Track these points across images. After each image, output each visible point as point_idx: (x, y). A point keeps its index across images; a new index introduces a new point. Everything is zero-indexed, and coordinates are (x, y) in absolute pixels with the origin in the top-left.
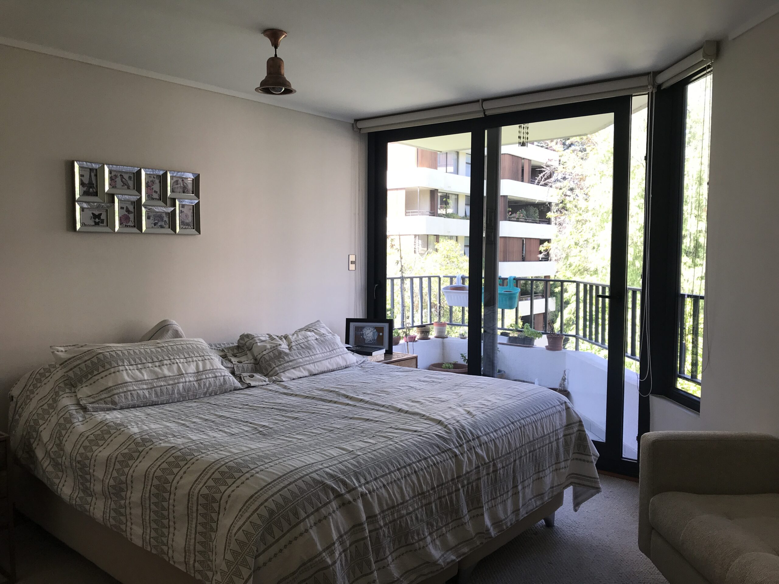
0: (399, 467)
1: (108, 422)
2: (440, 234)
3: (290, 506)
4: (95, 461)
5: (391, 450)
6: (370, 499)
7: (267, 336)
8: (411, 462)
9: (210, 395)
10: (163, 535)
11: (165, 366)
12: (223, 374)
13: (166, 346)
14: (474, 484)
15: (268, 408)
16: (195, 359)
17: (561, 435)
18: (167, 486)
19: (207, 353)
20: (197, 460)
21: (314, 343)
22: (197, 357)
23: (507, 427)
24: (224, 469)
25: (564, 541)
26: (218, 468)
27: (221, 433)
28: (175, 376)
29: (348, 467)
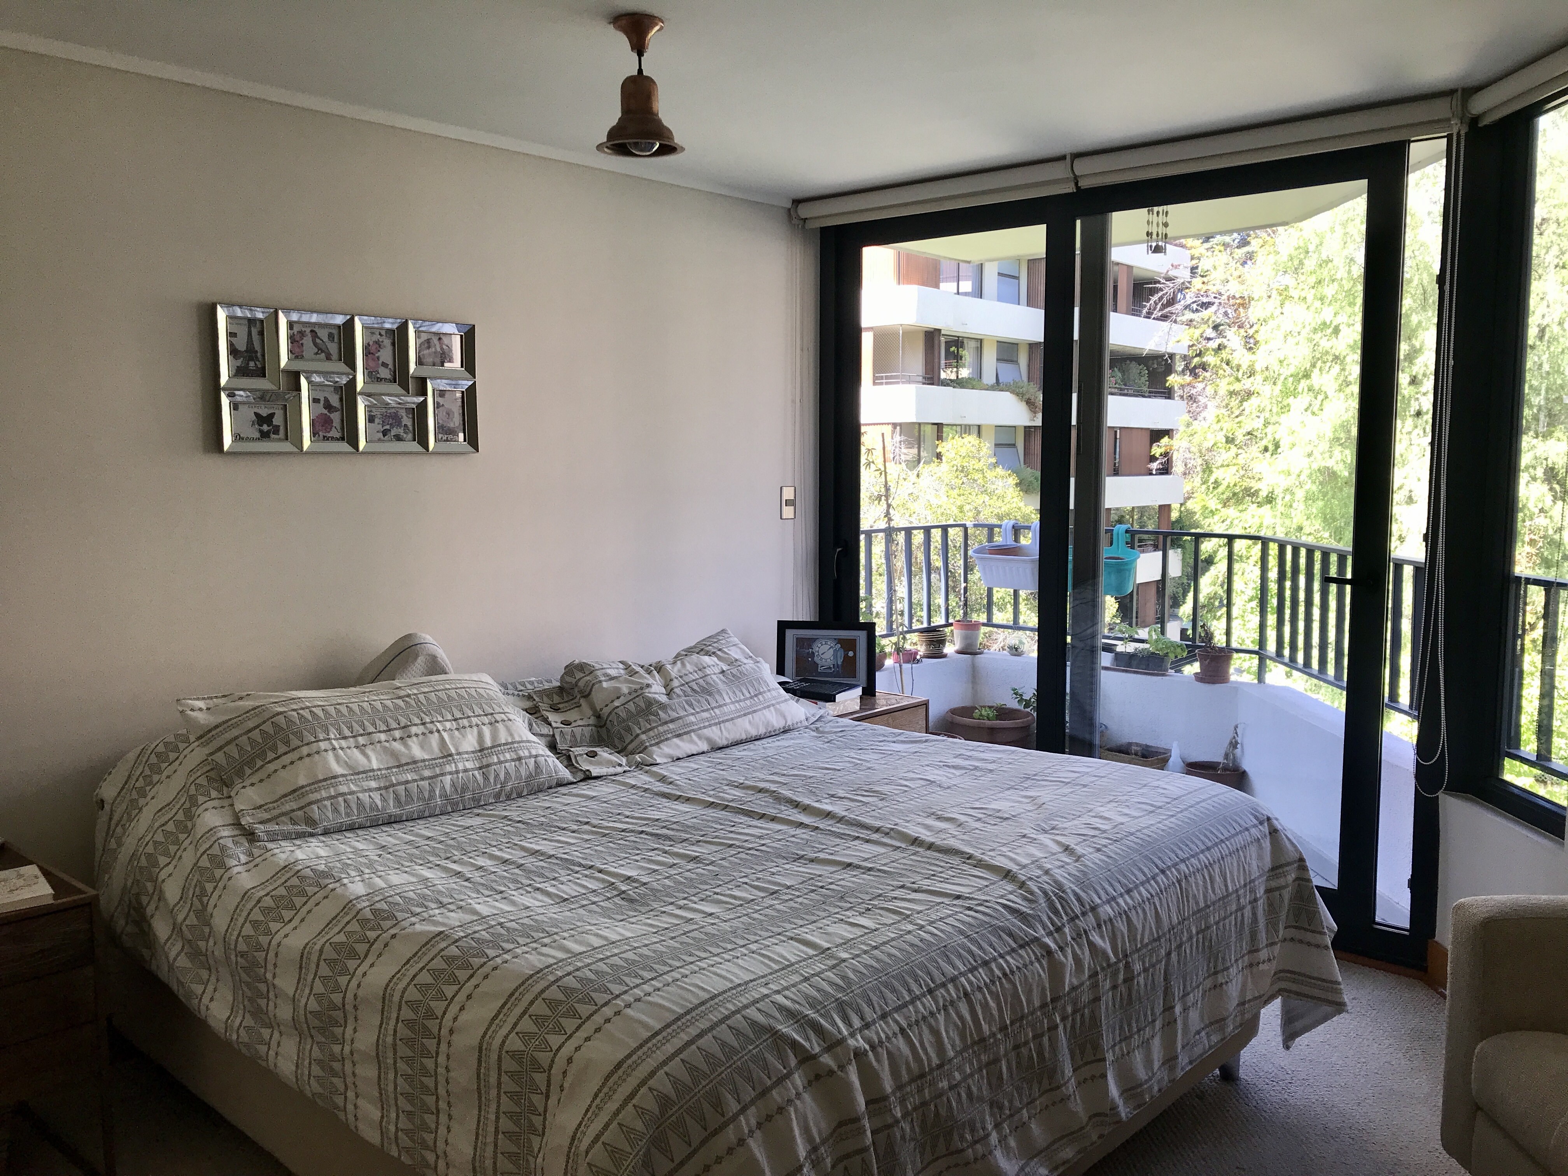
0: (932, 985)
1: (300, 867)
2: (944, 422)
3: (705, 1087)
4: (276, 955)
5: (912, 945)
6: (875, 1063)
7: (621, 666)
8: (956, 973)
9: (509, 798)
10: (425, 1127)
11: (414, 738)
12: (534, 752)
13: (415, 694)
14: (1086, 1011)
15: (632, 831)
16: (475, 720)
17: (1260, 892)
18: (433, 1025)
19: (500, 707)
20: (495, 968)
21: (717, 680)
22: (479, 716)
23: (1152, 882)
24: (554, 993)
25: (1264, 1114)
26: (543, 991)
27: (539, 896)
28: (434, 759)
29: (824, 991)
